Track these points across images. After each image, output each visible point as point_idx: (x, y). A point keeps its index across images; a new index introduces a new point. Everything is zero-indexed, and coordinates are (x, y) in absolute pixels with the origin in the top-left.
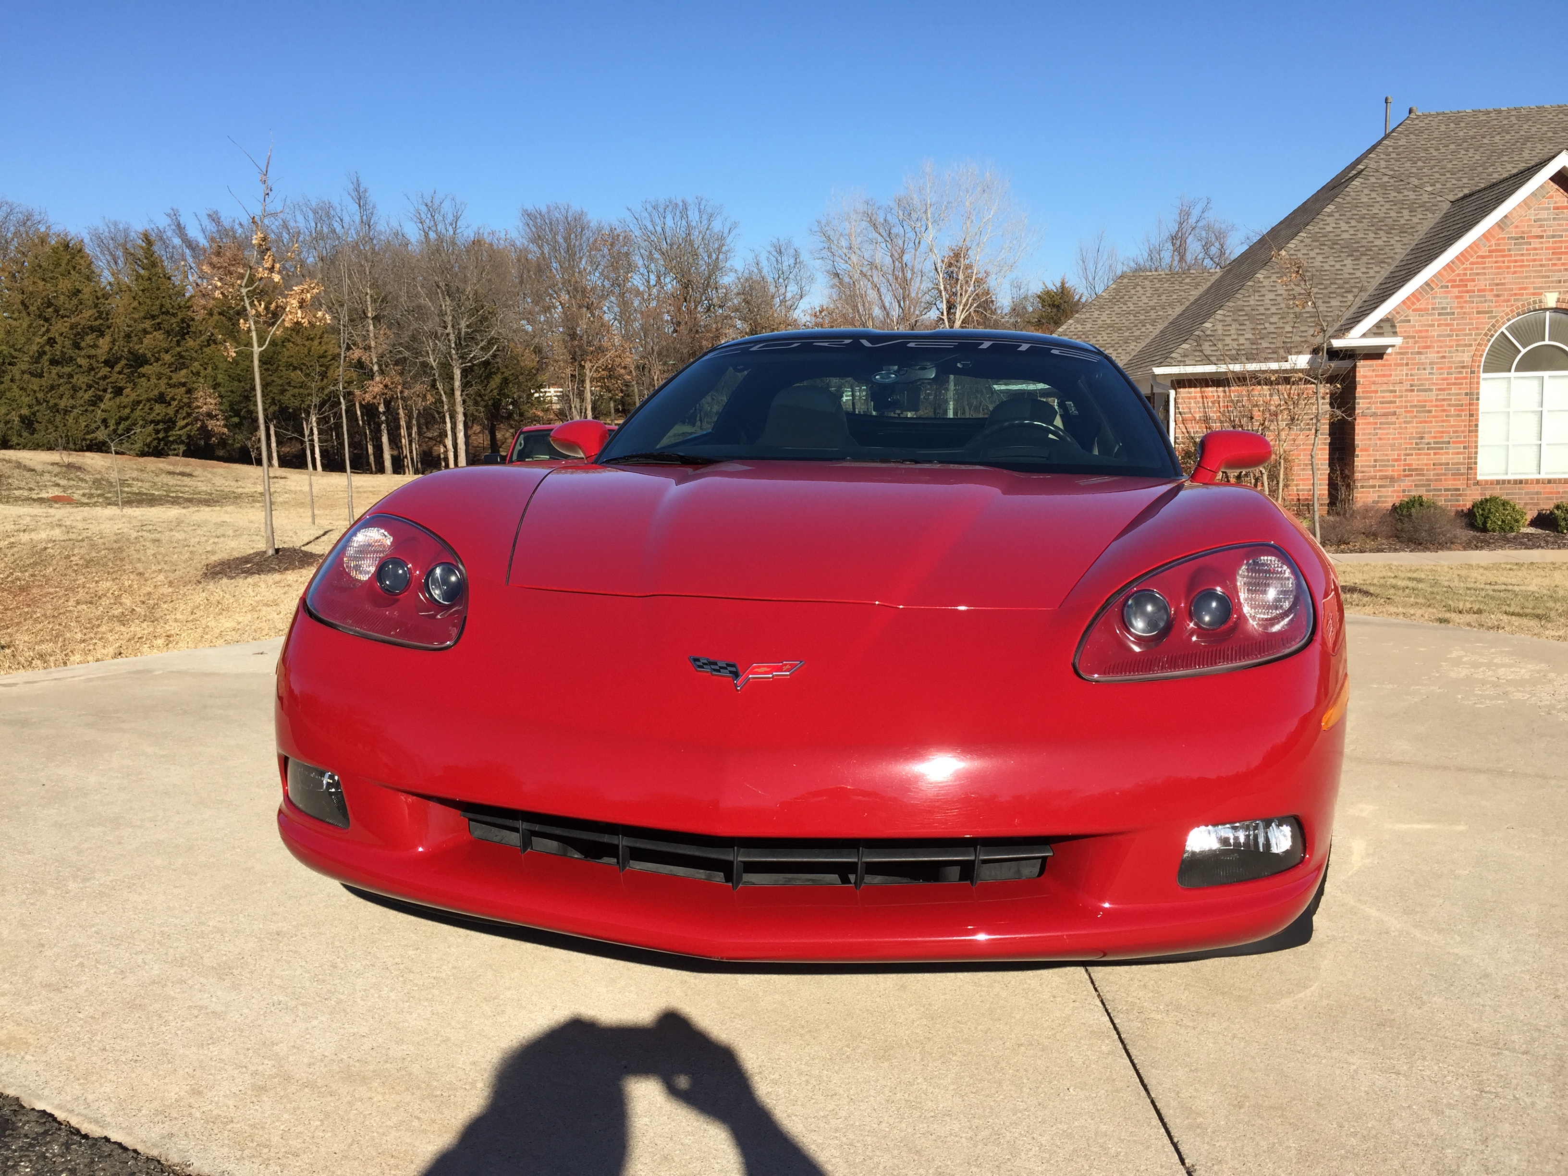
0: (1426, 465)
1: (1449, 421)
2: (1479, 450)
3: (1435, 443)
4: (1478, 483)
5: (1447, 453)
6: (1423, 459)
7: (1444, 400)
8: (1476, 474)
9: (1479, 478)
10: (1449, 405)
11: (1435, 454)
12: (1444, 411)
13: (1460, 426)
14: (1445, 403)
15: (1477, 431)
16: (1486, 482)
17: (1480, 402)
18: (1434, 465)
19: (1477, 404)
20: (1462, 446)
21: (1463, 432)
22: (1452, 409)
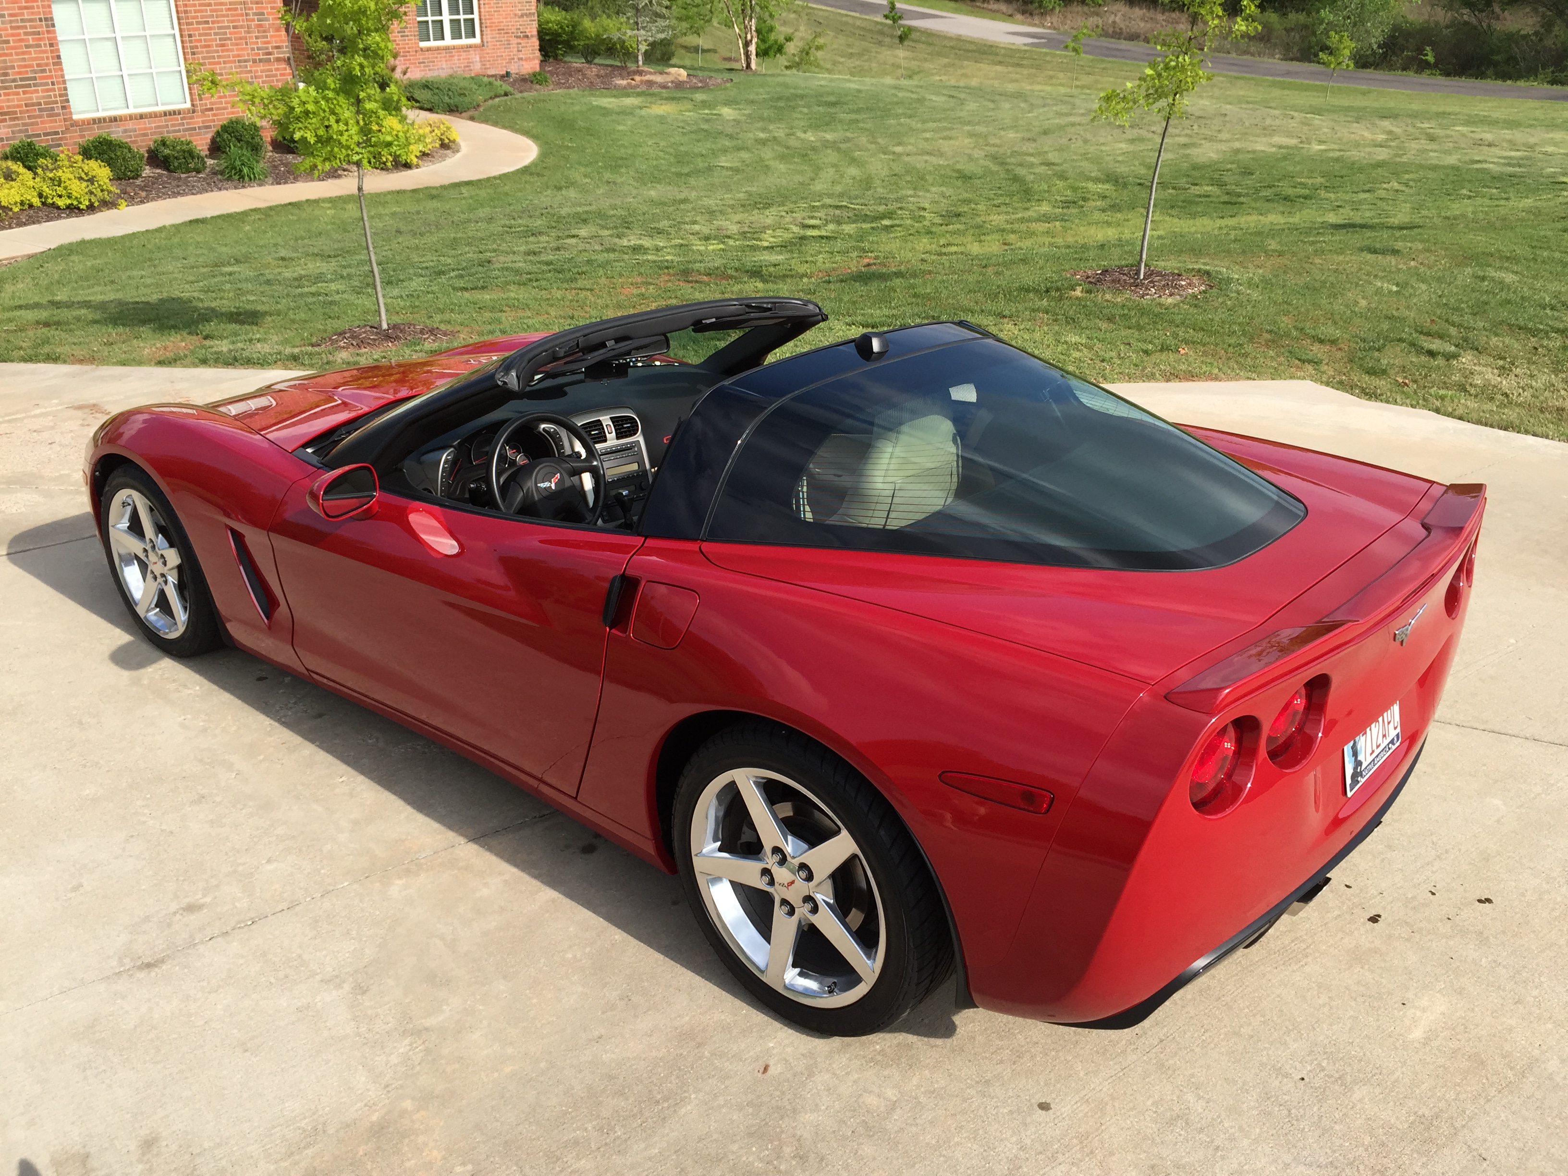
0: (19, 106)
1: (30, 53)
2: (68, 85)
3: (22, 79)
4: (75, 124)
5: (37, 91)
6: (13, 100)
7: (18, 28)
8: (71, 113)
9: (75, 117)
10: (26, 34)
11: (24, 93)
12: (21, 40)
13: (43, 59)
14: (22, 31)
15: (60, 63)
16: (83, 121)
17: (57, 28)
18: (26, 105)
19: (54, 32)
20: (50, 81)
21: (47, 65)
22: (30, 37)
